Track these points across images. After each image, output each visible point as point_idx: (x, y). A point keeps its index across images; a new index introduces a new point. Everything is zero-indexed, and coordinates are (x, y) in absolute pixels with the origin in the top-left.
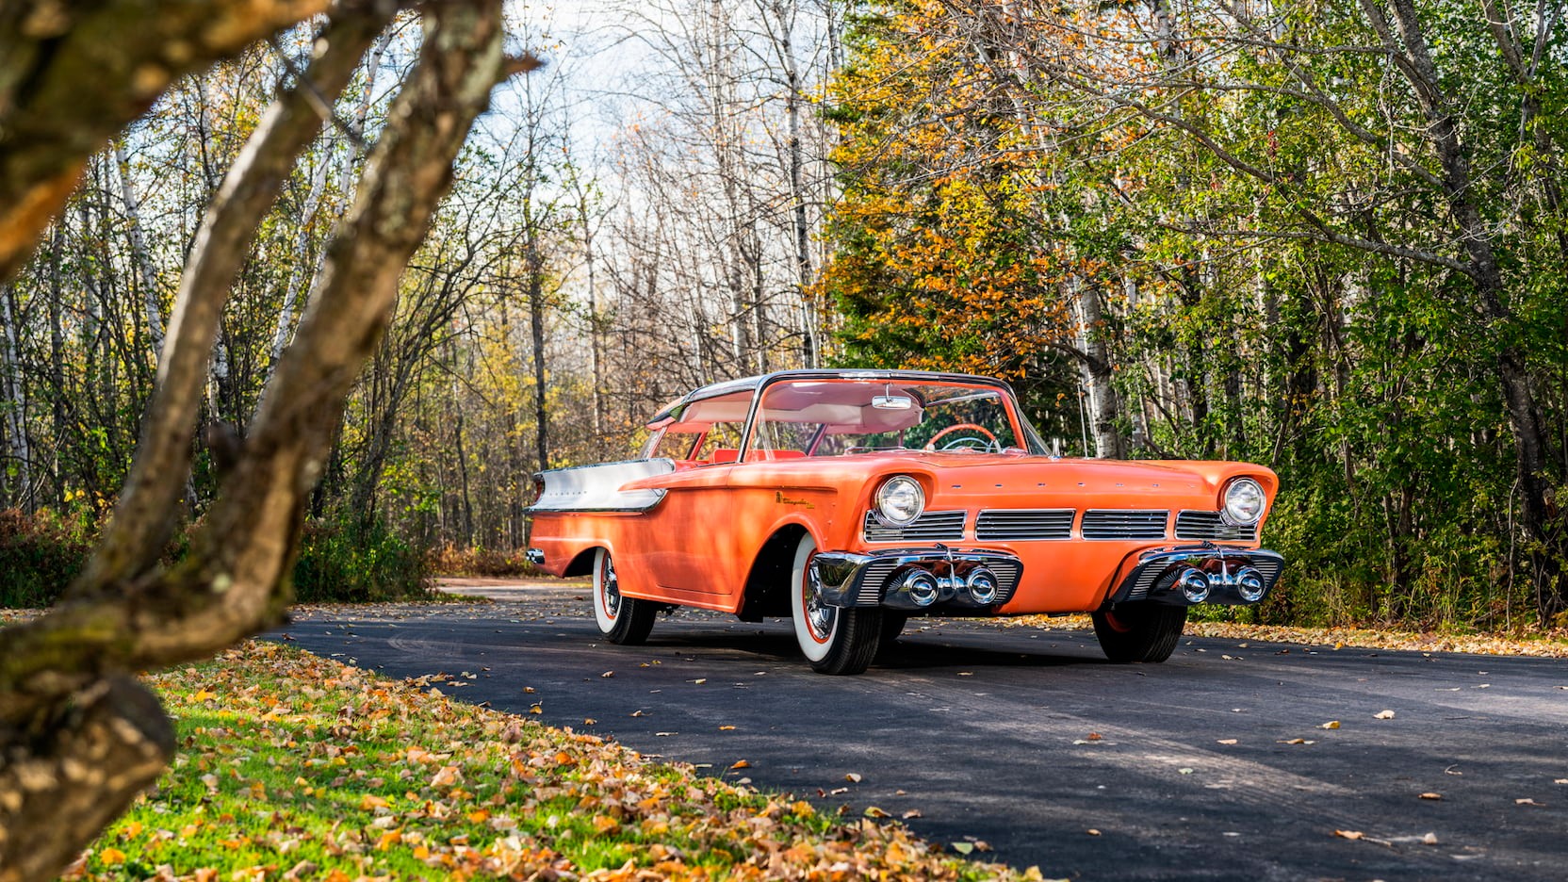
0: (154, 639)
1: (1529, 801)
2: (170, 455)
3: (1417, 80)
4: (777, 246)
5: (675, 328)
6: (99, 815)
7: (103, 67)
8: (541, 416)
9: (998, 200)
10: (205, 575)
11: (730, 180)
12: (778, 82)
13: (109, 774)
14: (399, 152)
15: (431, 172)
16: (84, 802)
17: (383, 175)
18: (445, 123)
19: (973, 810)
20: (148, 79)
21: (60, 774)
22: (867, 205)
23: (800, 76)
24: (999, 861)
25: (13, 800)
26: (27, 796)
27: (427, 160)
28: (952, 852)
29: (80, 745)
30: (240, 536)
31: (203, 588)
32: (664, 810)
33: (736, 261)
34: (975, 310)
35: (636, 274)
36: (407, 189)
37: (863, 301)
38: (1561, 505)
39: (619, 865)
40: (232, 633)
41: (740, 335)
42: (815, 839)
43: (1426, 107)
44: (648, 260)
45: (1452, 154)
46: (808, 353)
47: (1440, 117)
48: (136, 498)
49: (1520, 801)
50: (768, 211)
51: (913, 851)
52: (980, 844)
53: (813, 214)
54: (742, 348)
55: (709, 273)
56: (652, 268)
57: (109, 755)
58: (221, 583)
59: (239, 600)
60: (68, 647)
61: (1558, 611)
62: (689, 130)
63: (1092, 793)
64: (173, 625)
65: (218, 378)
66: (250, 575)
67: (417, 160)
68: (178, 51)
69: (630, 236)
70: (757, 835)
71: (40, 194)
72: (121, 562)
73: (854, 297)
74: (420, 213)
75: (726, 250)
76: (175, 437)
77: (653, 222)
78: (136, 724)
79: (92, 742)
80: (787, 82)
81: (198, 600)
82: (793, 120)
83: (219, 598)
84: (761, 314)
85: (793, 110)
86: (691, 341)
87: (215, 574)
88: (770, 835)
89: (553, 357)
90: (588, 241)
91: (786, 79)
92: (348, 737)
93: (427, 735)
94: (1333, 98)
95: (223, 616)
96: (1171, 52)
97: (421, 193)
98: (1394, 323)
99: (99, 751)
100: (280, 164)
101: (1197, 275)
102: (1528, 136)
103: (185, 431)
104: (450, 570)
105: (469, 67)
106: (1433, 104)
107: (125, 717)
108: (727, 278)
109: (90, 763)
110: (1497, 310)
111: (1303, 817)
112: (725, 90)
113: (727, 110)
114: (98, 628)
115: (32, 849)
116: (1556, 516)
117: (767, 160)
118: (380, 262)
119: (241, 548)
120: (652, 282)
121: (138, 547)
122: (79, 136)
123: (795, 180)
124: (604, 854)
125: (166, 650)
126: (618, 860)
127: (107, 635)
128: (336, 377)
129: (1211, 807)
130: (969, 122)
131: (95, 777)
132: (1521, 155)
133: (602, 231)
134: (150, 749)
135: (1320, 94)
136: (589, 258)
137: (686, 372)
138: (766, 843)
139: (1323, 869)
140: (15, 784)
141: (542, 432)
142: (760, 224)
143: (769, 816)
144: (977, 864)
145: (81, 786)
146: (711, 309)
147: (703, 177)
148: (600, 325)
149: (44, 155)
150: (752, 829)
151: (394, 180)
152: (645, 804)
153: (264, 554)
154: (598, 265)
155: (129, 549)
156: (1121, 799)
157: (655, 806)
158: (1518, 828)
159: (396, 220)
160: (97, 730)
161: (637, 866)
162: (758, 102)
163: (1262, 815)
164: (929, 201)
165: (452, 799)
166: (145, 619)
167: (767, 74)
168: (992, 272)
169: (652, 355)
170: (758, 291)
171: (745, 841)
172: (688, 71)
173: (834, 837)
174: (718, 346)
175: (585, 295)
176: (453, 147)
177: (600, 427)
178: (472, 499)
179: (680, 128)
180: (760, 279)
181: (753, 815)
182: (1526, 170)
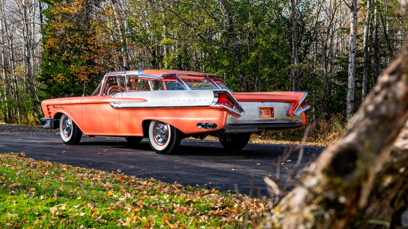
3: (224, 4)
43: (225, 11)
47: (229, 13)
102: (250, 20)
106: (227, 10)
132: (250, 24)
135: (202, 6)
182: (250, 28)
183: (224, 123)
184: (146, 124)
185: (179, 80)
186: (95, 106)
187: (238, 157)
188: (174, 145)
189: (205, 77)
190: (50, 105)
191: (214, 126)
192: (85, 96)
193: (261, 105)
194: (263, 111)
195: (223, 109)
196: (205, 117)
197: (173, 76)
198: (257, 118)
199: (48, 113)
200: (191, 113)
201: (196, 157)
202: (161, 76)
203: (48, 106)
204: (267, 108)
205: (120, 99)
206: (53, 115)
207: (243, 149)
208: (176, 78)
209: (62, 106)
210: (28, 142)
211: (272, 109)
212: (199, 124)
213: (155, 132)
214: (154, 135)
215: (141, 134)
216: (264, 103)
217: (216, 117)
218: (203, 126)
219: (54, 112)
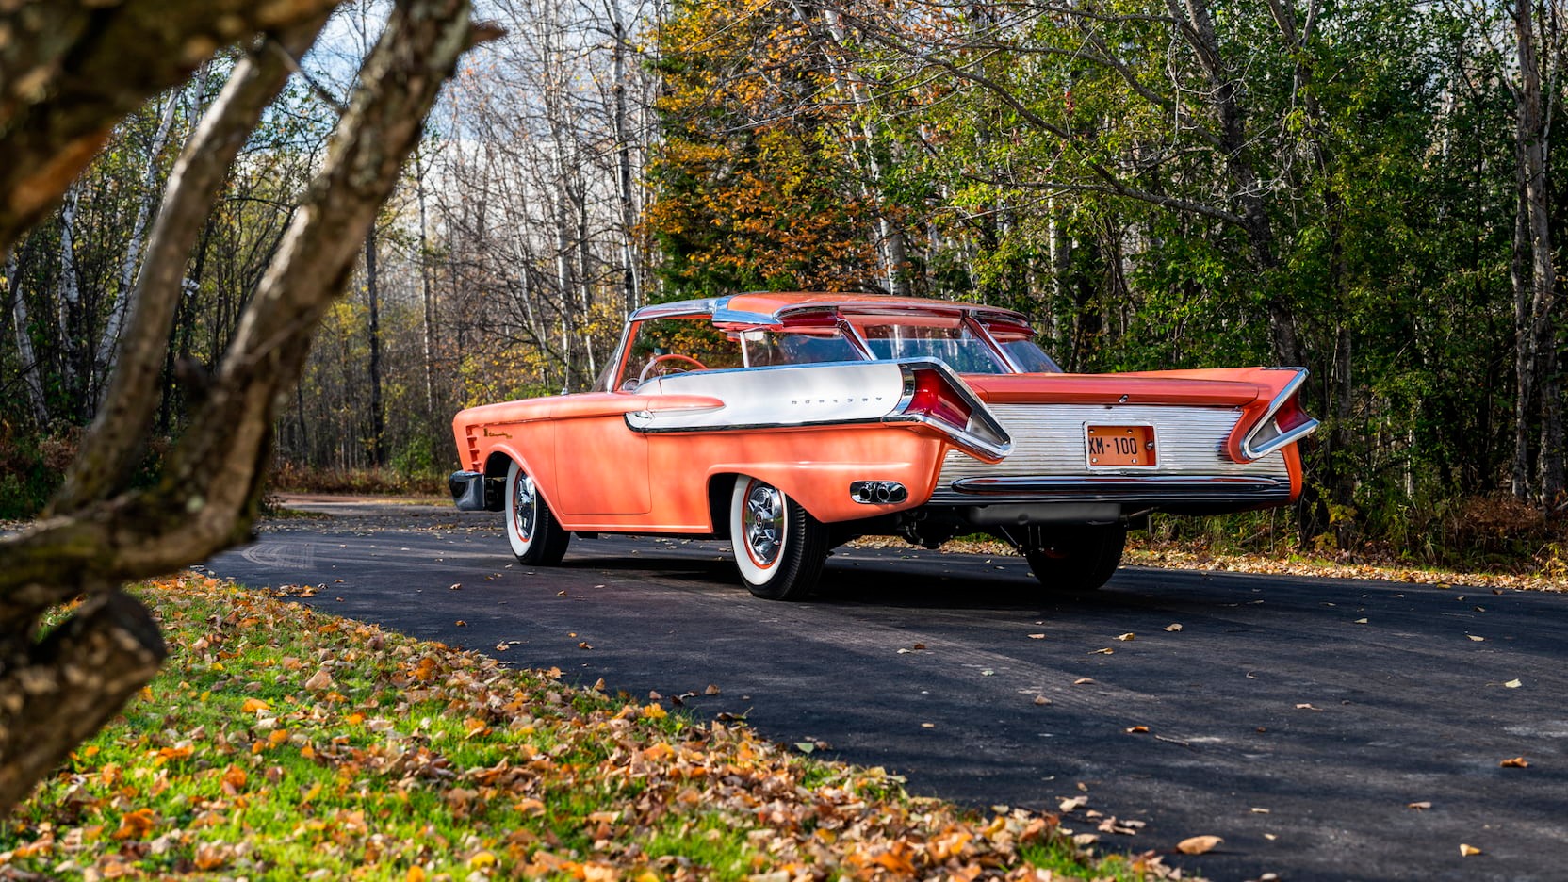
0: (131, 555)
1: (1307, 705)
2: (140, 384)
3: (1202, 47)
4: (602, 187)
5: (503, 262)
6: (95, 716)
7: (156, 37)
8: (375, 343)
9: (812, 148)
10: (180, 497)
11: (558, 124)
12: (607, 32)
13: (107, 679)
14: (374, 111)
15: (402, 130)
16: (82, 704)
17: (357, 132)
18: (416, 86)
19: (811, 713)
20: (197, 48)
21: (62, 679)
22: (689, 151)
23: (626, 28)
24: (841, 760)
25: (15, 702)
26: (28, 698)
27: (397, 121)
28: (796, 751)
29: (81, 652)
30: (214, 461)
31: (179, 509)
32: (527, 712)
33: (562, 199)
34: (792, 251)
35: (467, 211)
36: (378, 146)
37: (684, 240)
38: (1321, 439)
39: (493, 763)
40: (204, 550)
41: (564, 270)
42: (671, 739)
43: (1206, 74)
44: (478, 197)
45: (1233, 114)
46: (630, 287)
47: (1220, 82)
48: (109, 424)
49: (1299, 706)
50: (592, 152)
51: (762, 751)
52: (820, 744)
53: (636, 159)
54: (566, 281)
55: (536, 211)
56: (481, 205)
57: (108, 661)
58: (195, 504)
59: (212, 518)
60: (51, 561)
61: (1317, 534)
62: (519, 76)
63: (916, 698)
64: (150, 542)
65: (69, 303)
66: (221, 497)
67: (389, 119)
68: (229, 25)
69: (460, 171)
70: (617, 735)
71: (75, 148)
72: (94, 484)
73: (675, 236)
74: (389, 167)
75: (552, 189)
76: (146, 369)
77: (482, 162)
78: (134, 633)
79: (93, 650)
80: (613, 32)
81: (174, 519)
82: (618, 68)
83: (194, 517)
84: (585, 250)
85: (619, 59)
86: (520, 275)
87: (189, 495)
88: (629, 736)
89: (385, 286)
90: (420, 179)
91: (612, 29)
92: (221, 643)
93: (295, 643)
94: (1123, 61)
95: (196, 534)
96: (975, 15)
97: (391, 149)
98: (1176, 271)
99: (98, 658)
100: (248, 118)
101: (995, 222)
102: (1299, 101)
103: (154, 364)
104: (287, 486)
105: (439, 35)
106: (1215, 71)
107: (123, 626)
108: (553, 216)
109: (90, 669)
110: (1269, 261)
111: (1108, 719)
112: (553, 39)
113: (554, 57)
114: (80, 544)
115: (31, 747)
116: (1317, 448)
117: (592, 105)
118: (352, 212)
119: (214, 473)
120: (481, 219)
121: (110, 470)
122: (122, 98)
123: (619, 125)
124: (478, 753)
125: (142, 564)
126: (492, 758)
127: (88, 551)
128: (308, 317)
129: (1026, 711)
130: (785, 74)
131: (94, 681)
132: (1294, 118)
133: (433, 168)
134: (146, 656)
135: (1112, 58)
136: (422, 193)
137: (513, 303)
138: (628, 744)
139: (1130, 766)
140: (17, 687)
141: (375, 358)
142: (587, 167)
143: (625, 717)
144: (820, 762)
145: (80, 690)
146: (537, 244)
147: (531, 121)
148: (430, 258)
149: (86, 113)
150: (611, 731)
151: (367, 139)
152: (509, 707)
153: (235, 477)
154: (430, 200)
155: (102, 472)
156: (943, 704)
157: (519, 709)
158: (1299, 729)
159: (369, 174)
160: (98, 639)
161: (510, 763)
162: (585, 51)
163: (1072, 717)
164: (746, 149)
165: (328, 701)
166: (124, 537)
167: (594, 24)
168: (808, 216)
169: (481, 288)
170: (582, 229)
171: (607, 740)
172: (519, 19)
173: (687, 737)
174: (545, 280)
175: (416, 228)
176: (422, 108)
177: (430, 354)
178: (308, 419)
179: (511, 72)
180: (584, 218)
181: (611, 717)
182: (1297, 133)
183: (929, 483)
184: (720, 487)
185: (845, 328)
186: (586, 427)
187: (1017, 613)
188: (802, 565)
189: (963, 319)
190: (476, 426)
191: (900, 494)
192: (570, 392)
193: (1100, 416)
194: (1107, 440)
195: (927, 433)
196: (874, 460)
197: (827, 314)
198: (1079, 468)
199: (469, 456)
200: (842, 445)
201: (861, 610)
202: (775, 314)
203: (470, 428)
204: (1130, 428)
205: (650, 399)
206: (482, 460)
207: (1104, 587)
208: (832, 323)
209: (507, 430)
210: (425, 556)
211: (1148, 432)
212: (857, 487)
213: (749, 518)
214: (746, 527)
215: (705, 527)
216: (1115, 409)
217: (904, 460)
218: (864, 495)
219: (486, 447)
